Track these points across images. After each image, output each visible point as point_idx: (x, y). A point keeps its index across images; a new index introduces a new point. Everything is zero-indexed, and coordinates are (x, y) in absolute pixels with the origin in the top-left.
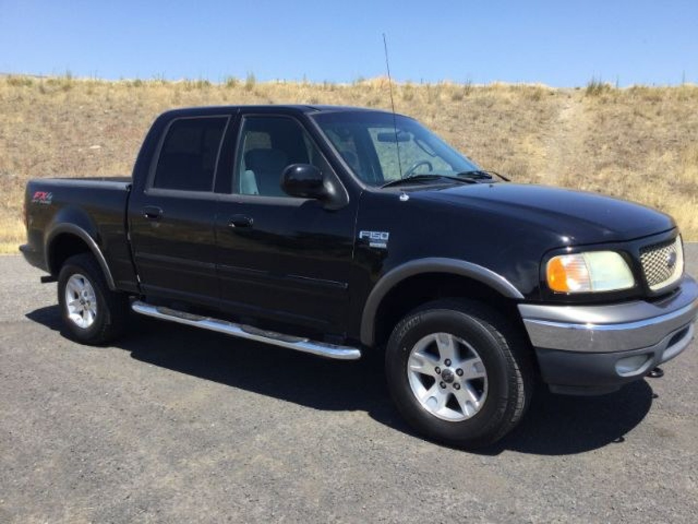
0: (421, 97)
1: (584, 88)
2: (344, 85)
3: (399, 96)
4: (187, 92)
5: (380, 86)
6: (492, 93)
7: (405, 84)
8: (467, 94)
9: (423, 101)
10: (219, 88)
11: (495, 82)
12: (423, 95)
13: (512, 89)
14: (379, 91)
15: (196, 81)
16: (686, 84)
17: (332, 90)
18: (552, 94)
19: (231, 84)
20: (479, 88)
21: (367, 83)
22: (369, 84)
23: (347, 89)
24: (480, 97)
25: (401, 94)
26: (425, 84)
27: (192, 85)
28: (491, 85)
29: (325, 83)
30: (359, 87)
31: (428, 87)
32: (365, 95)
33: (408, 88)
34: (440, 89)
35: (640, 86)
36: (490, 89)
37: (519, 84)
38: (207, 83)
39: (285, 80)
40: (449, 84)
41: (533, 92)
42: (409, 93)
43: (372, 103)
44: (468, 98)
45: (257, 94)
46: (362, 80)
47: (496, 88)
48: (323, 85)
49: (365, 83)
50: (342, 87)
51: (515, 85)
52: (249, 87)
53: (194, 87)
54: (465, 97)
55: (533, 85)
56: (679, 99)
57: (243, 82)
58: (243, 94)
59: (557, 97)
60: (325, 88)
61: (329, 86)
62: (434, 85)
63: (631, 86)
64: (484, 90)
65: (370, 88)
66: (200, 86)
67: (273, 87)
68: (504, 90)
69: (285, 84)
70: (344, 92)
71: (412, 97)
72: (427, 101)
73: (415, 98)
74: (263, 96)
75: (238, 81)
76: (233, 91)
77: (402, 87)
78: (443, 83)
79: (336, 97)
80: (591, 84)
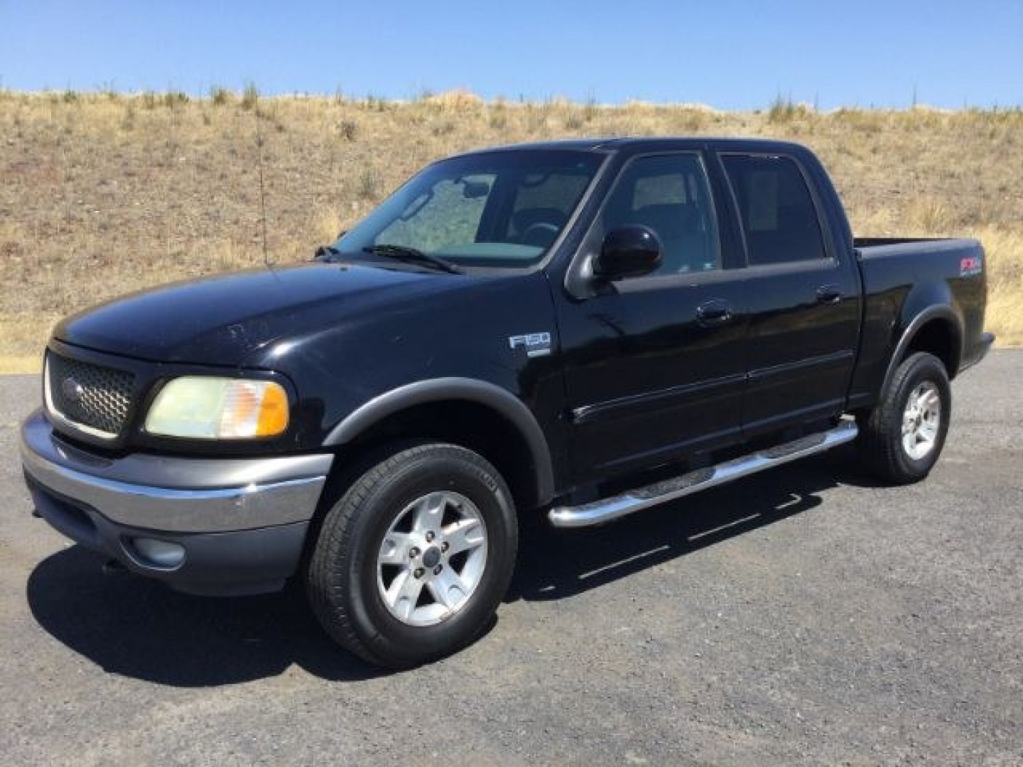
0: (518, 123)
1: (766, 111)
2: (401, 102)
3: (485, 120)
4: (148, 112)
5: (455, 104)
6: (627, 119)
7: (494, 102)
8: (589, 119)
9: (520, 129)
10: (200, 104)
11: (633, 102)
12: (521, 120)
13: (660, 112)
14: (453, 112)
15: (164, 94)
16: (918, 106)
17: (381, 110)
18: (718, 120)
19: (220, 99)
20: (608, 110)
21: (436, 100)
22: (439, 102)
23: (403, 109)
24: (607, 124)
25: (488, 118)
26: (525, 104)
27: (156, 99)
28: (625, 106)
29: (370, 98)
30: (422, 105)
31: (530, 106)
32: (431, 118)
33: (500, 108)
34: (547, 110)
35: (849, 109)
36: (624, 112)
37: (669, 105)
38: (181, 97)
39: (306, 93)
40: (563, 103)
41: (689, 118)
42: (499, 115)
43: (441, 131)
44: (592, 124)
45: (259, 114)
46: (428, 95)
47: (632, 111)
48: (366, 102)
49: (432, 100)
50: (396, 106)
51: (662, 105)
52: (247, 104)
53: (161, 103)
54: (586, 124)
55: (690, 106)
56: (907, 129)
57: (239, 97)
58: (237, 115)
59: (726, 125)
60: (370, 107)
61: (376, 104)
62: (539, 104)
63: (837, 109)
64: (616, 113)
65: (440, 108)
66: (170, 101)
67: (286, 104)
68: (645, 113)
69: (307, 100)
70: (398, 113)
71: (503, 122)
72: (527, 128)
73: (508, 124)
74: (268, 118)
75: (232, 95)
76: (221, 110)
77: (490, 107)
78: (554, 103)
79: (385, 120)
80: (775, 104)
